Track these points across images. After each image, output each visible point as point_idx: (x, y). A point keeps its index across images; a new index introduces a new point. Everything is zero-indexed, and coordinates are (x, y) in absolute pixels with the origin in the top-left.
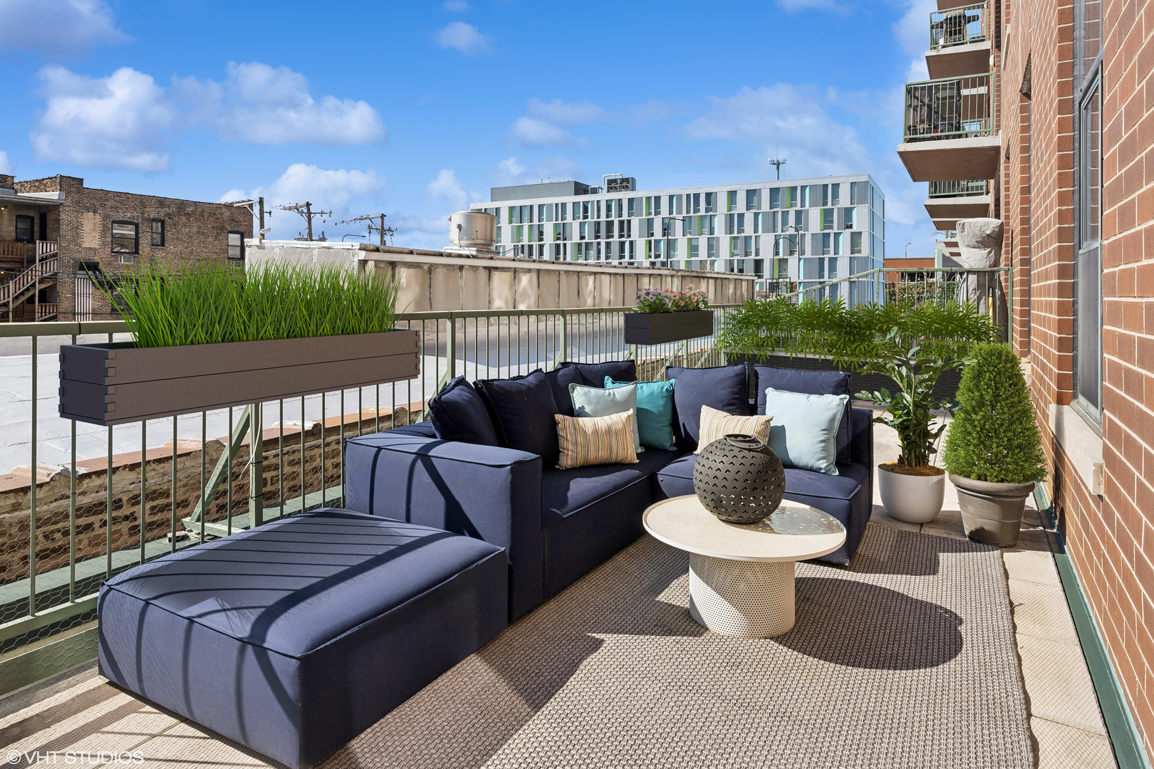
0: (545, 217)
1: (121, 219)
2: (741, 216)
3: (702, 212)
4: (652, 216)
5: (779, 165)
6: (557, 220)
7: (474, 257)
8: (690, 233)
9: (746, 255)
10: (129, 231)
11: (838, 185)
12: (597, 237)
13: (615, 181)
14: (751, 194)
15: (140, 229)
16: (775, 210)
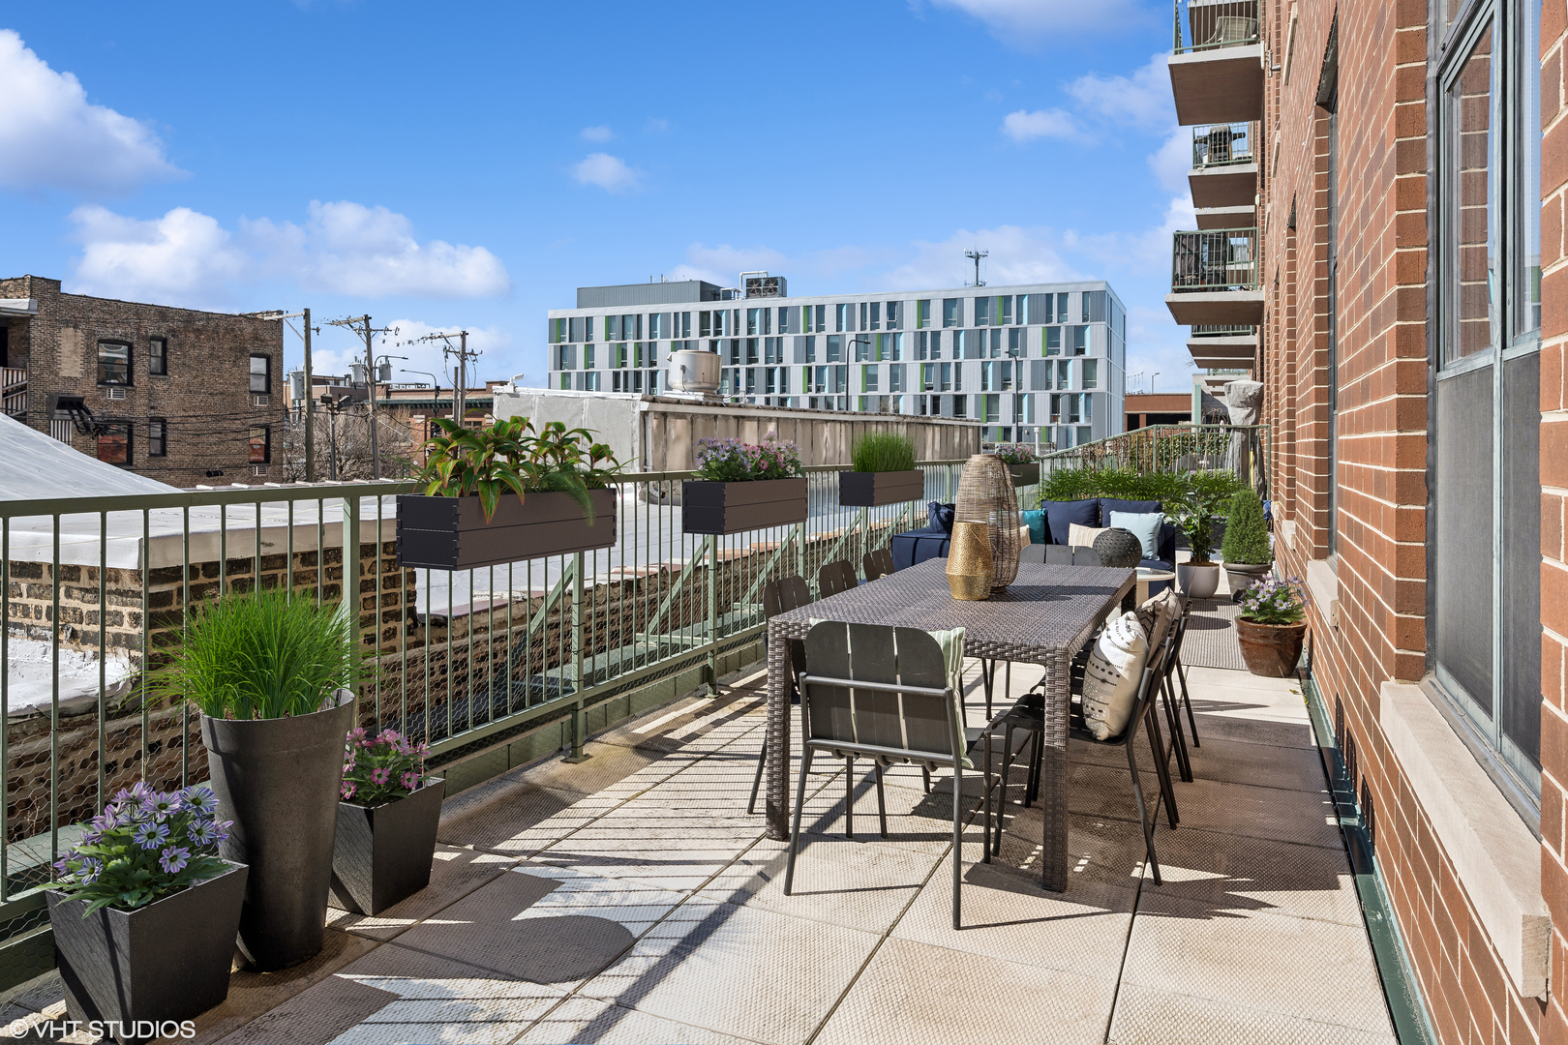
0: (658, 331)
1: (111, 337)
2: (936, 335)
3: (883, 329)
4: (813, 333)
5: (978, 258)
6: (676, 336)
7: (700, 404)
8: (866, 358)
9: (943, 389)
10: (120, 354)
11: (1066, 295)
12: (734, 361)
13: (757, 281)
14: (950, 304)
15: (134, 351)
16: (982, 327)
